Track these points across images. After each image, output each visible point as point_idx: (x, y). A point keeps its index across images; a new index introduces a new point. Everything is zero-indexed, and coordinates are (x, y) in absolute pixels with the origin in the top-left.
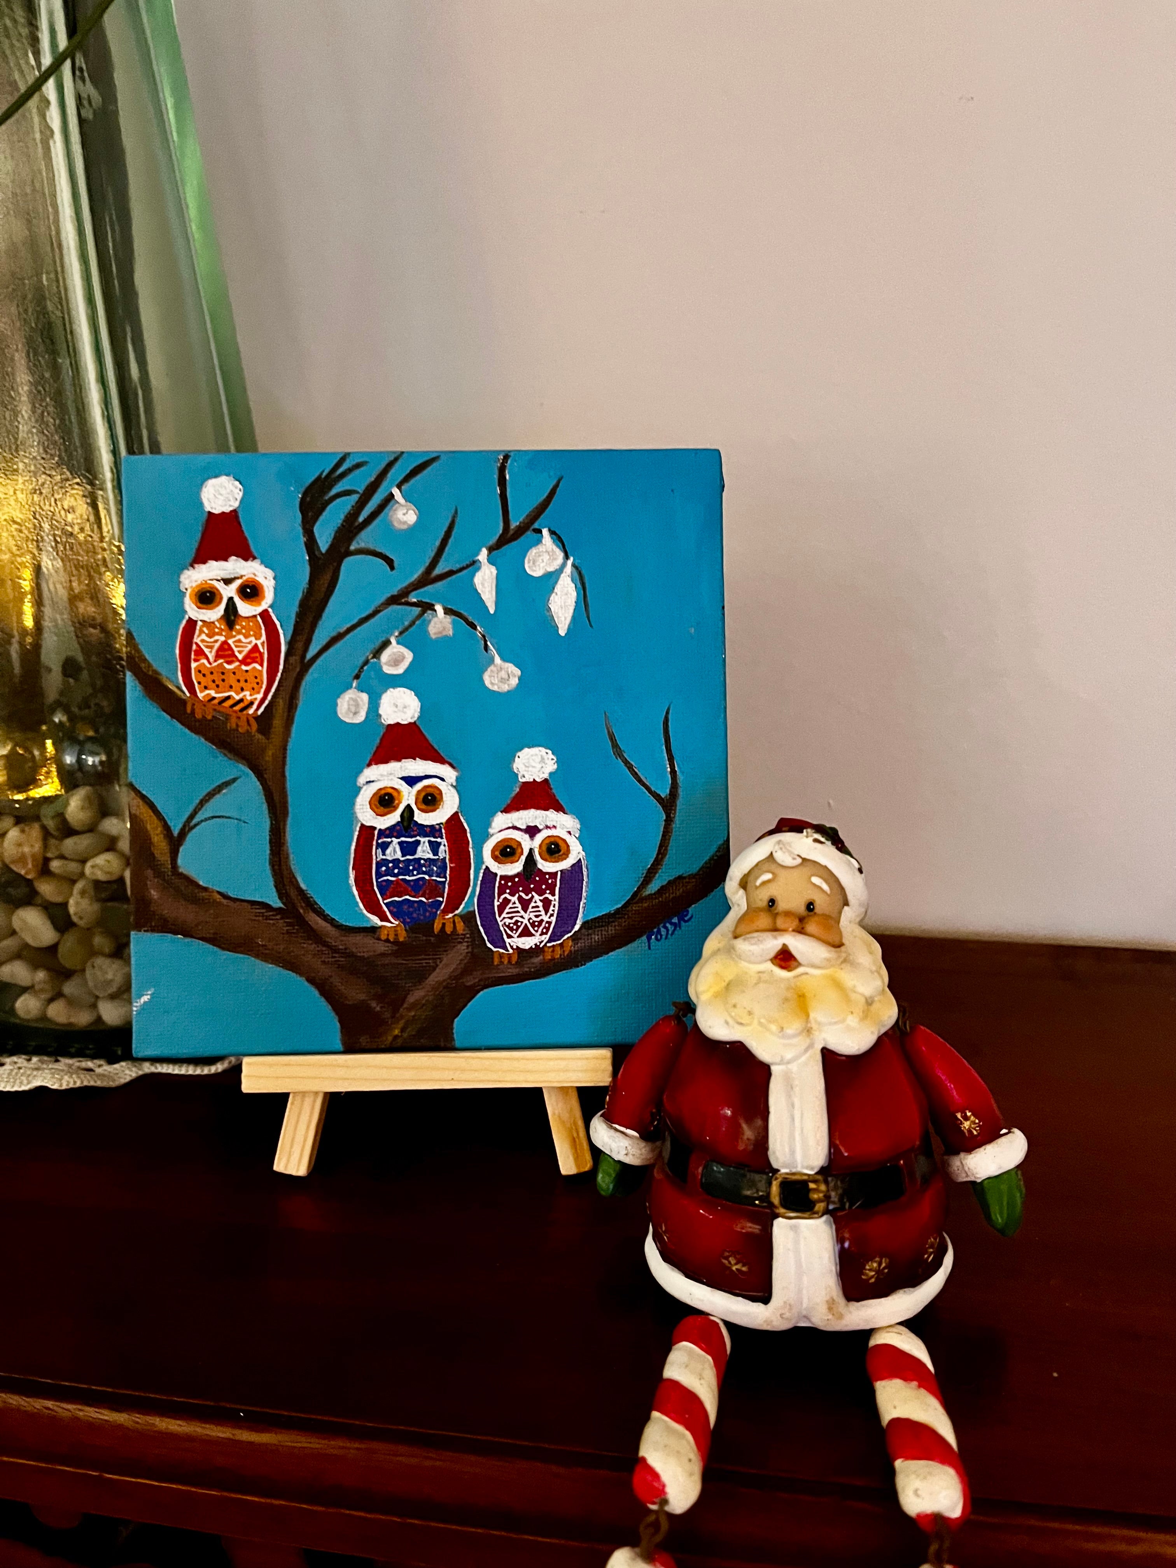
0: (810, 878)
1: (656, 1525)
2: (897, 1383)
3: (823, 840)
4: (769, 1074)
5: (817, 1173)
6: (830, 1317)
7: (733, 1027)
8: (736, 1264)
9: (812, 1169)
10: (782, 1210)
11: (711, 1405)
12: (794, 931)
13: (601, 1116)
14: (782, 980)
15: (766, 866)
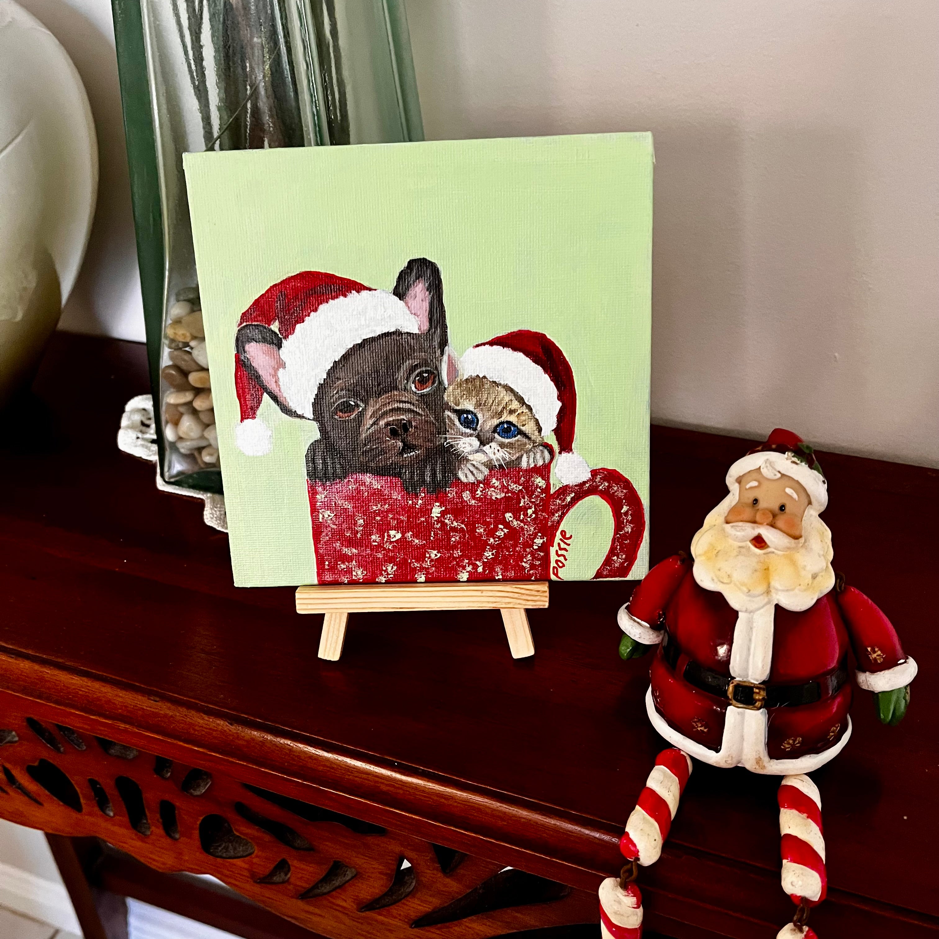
0: (785, 488)
1: (630, 871)
2: (795, 812)
3: (798, 462)
4: (737, 617)
5: (759, 684)
6: (757, 767)
7: (717, 583)
8: (700, 727)
9: (757, 681)
10: (734, 702)
11: (673, 807)
12: (768, 524)
13: (626, 608)
14: (755, 555)
15: (755, 475)
